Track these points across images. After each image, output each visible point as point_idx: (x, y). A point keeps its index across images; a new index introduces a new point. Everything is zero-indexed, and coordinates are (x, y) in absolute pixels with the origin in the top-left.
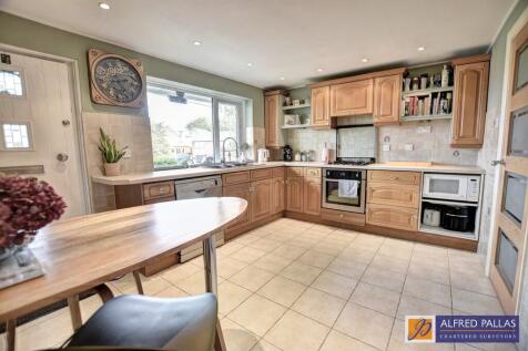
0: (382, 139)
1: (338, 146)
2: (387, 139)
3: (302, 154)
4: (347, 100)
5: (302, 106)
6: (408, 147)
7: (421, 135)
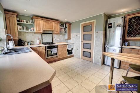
0: (53, 38)
1: (42, 39)
2: (55, 37)
3: (28, 42)
4: (48, 26)
5: (27, 23)
6: (59, 39)
7: (61, 37)
